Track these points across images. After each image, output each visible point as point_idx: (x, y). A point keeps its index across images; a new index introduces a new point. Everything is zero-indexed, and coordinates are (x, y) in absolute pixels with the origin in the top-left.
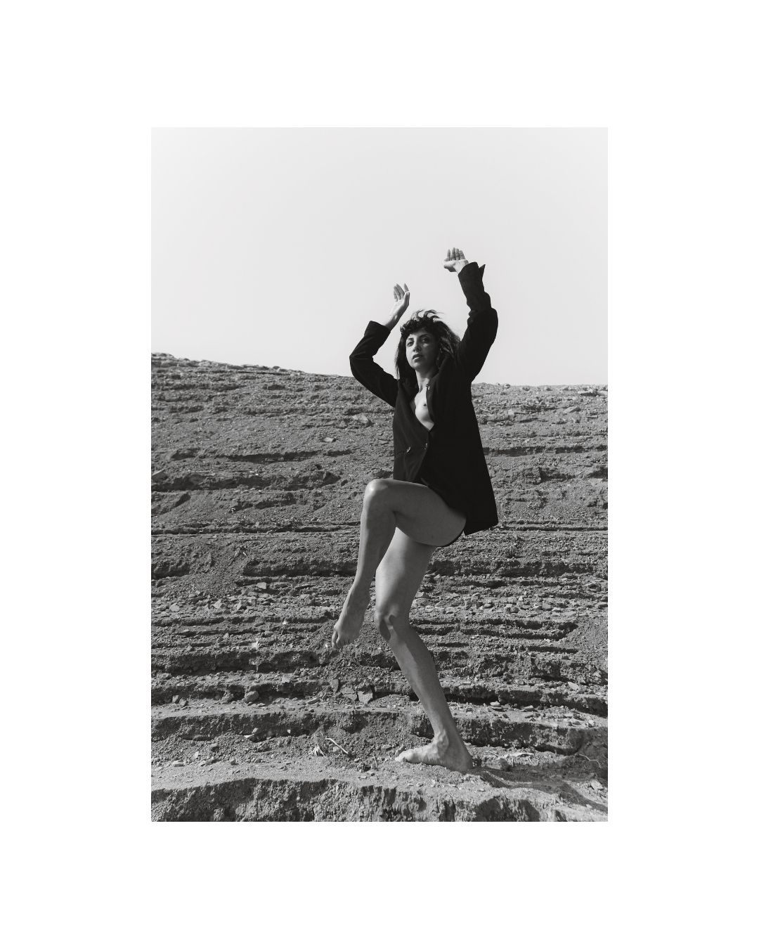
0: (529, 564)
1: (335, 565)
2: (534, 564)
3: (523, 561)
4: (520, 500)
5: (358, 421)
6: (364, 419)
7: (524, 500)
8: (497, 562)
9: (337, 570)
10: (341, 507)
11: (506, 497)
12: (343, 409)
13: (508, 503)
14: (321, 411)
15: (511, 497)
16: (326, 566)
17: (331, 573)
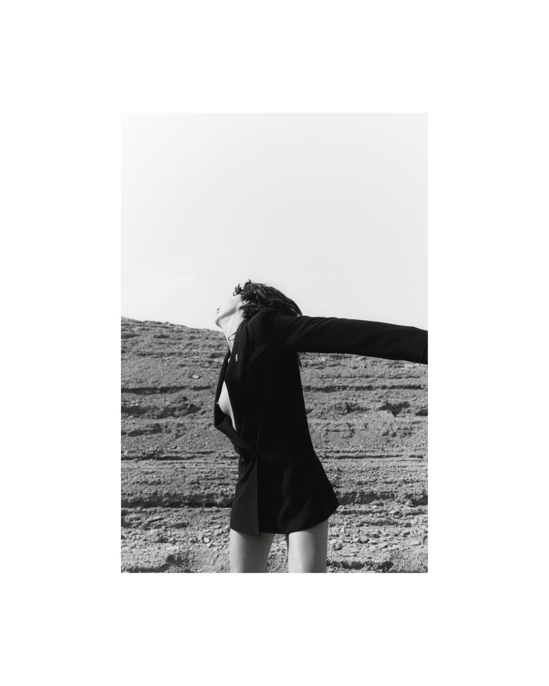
0: (347, 493)
1: (185, 498)
2: (351, 494)
3: (343, 491)
4: (335, 431)
5: (218, 363)
7: (338, 431)
9: (187, 502)
12: (208, 353)
13: (327, 434)
14: (192, 354)
16: (177, 498)
17: (182, 505)
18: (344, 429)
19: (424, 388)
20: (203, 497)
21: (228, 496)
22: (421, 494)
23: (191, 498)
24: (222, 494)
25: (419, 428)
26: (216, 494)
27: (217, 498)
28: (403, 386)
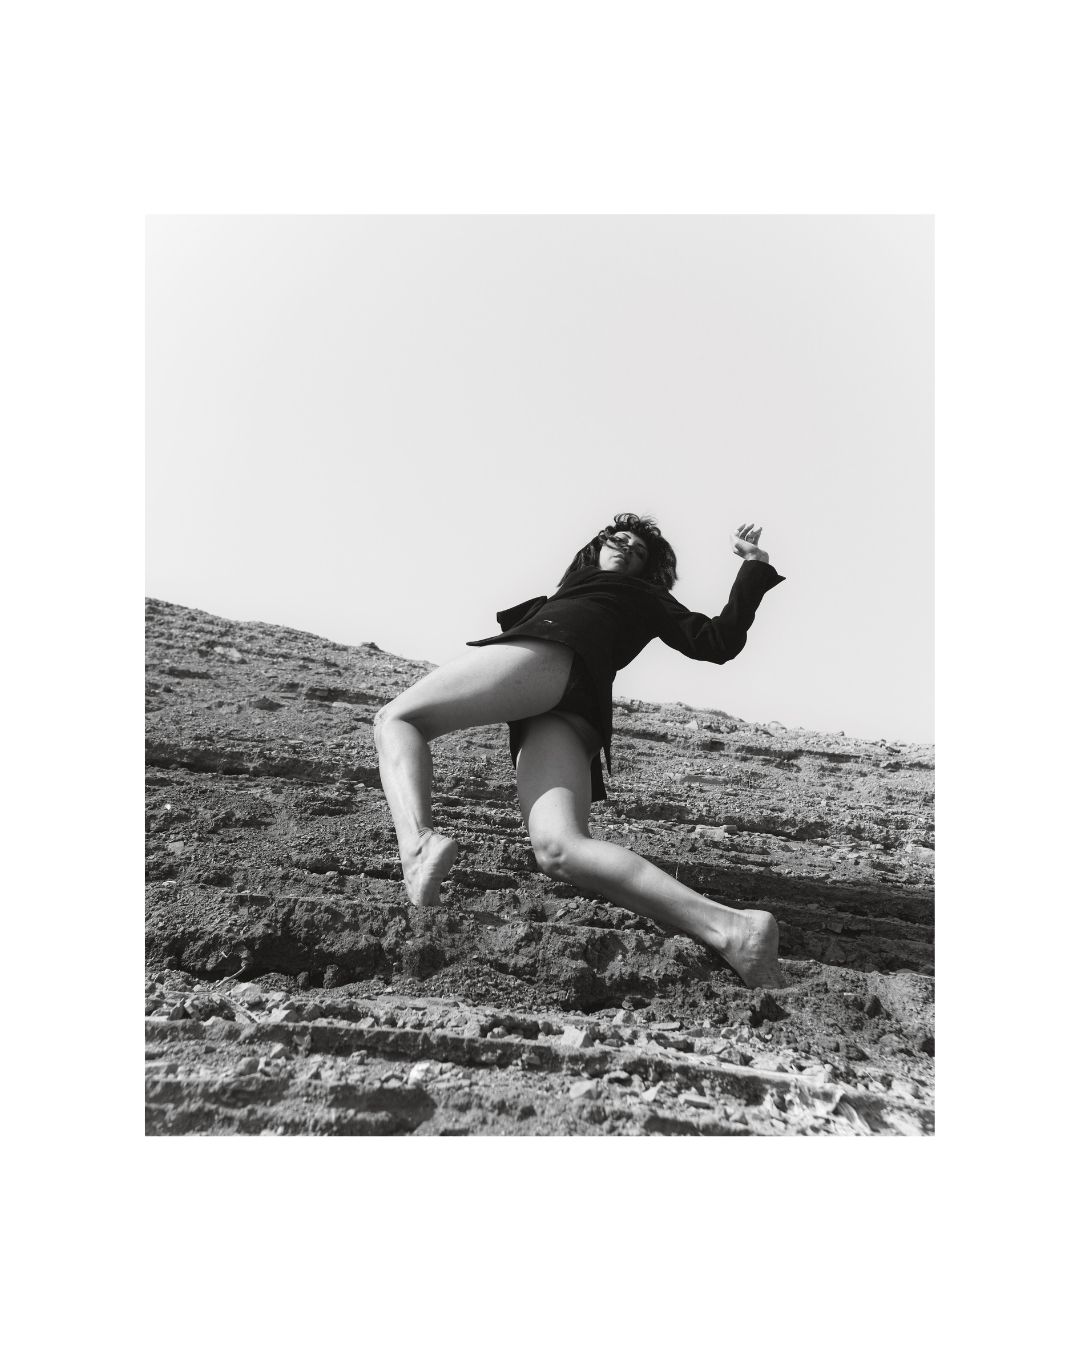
0: (500, 787)
1: (183, 753)
2: (507, 788)
3: (492, 784)
4: (485, 746)
5: (223, 656)
6: (235, 655)
7: (490, 747)
8: (455, 778)
9: (185, 760)
10: (193, 715)
11: (467, 739)
12: (197, 639)
13: (467, 747)
14: (157, 634)
15: (474, 741)
16: (165, 752)
17: (174, 766)
18: (503, 743)
19: (672, 740)
20: (222, 755)
21: (273, 759)
22: (633, 802)
23: (195, 754)
24: (261, 754)
25: (649, 763)
26: (249, 755)
27: (251, 761)
28: (632, 731)
